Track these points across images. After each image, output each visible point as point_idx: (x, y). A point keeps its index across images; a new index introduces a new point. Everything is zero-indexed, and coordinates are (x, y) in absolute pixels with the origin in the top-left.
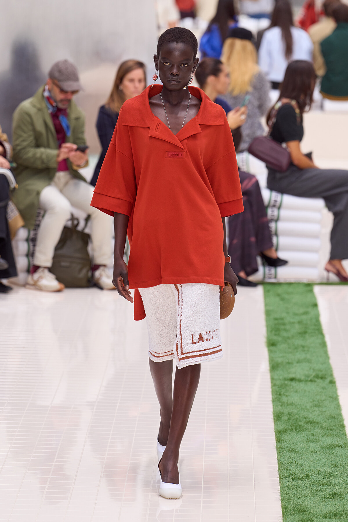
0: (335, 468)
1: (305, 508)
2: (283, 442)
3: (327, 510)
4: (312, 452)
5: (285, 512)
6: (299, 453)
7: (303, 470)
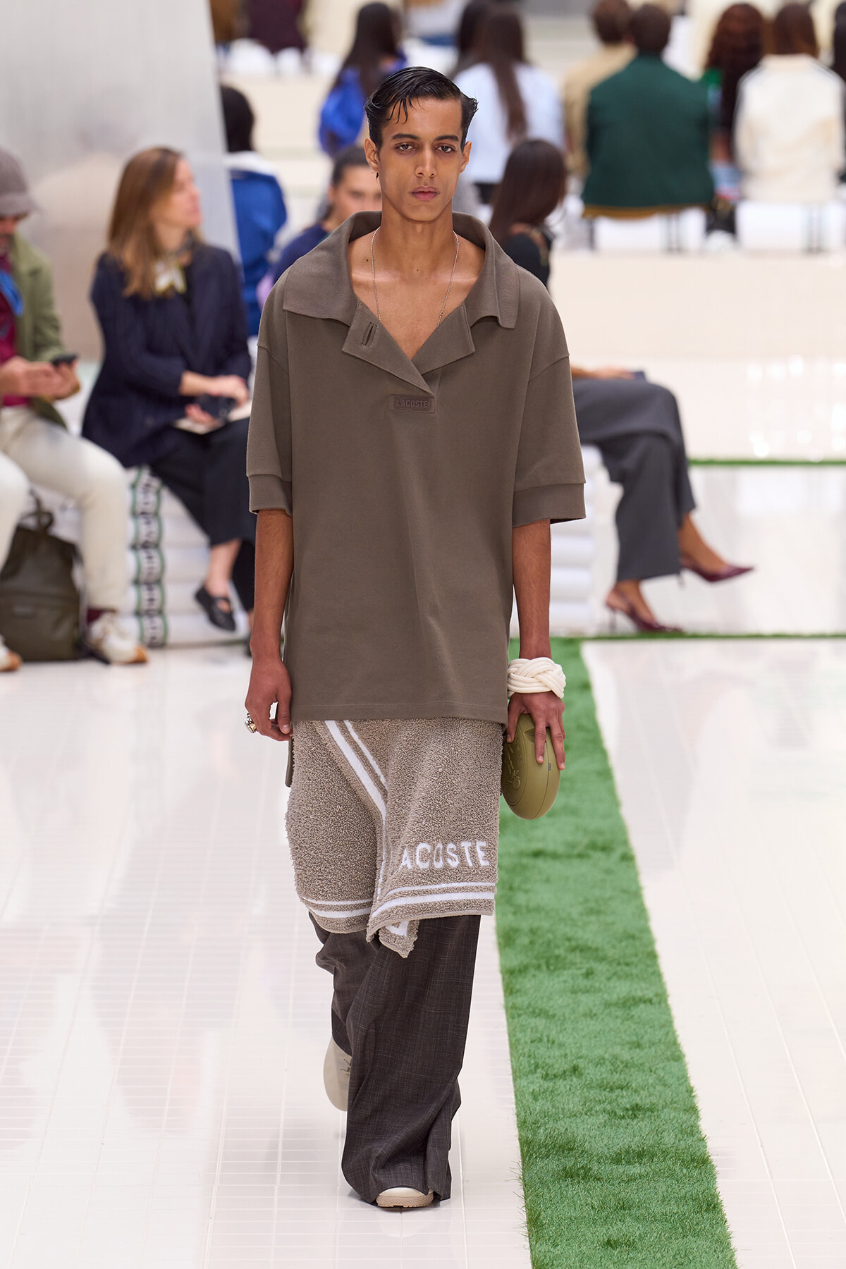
0: (638, 1050)
1: (570, 1141)
2: (518, 994)
3: (620, 1145)
4: (585, 1015)
5: (528, 1151)
6: (556, 1018)
7: (566, 1056)
